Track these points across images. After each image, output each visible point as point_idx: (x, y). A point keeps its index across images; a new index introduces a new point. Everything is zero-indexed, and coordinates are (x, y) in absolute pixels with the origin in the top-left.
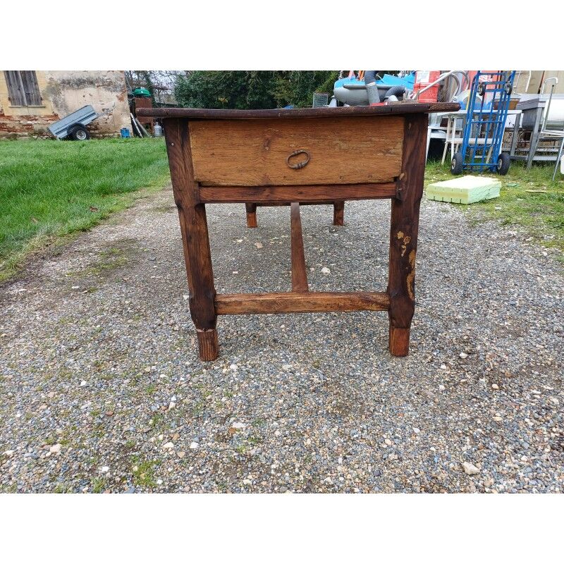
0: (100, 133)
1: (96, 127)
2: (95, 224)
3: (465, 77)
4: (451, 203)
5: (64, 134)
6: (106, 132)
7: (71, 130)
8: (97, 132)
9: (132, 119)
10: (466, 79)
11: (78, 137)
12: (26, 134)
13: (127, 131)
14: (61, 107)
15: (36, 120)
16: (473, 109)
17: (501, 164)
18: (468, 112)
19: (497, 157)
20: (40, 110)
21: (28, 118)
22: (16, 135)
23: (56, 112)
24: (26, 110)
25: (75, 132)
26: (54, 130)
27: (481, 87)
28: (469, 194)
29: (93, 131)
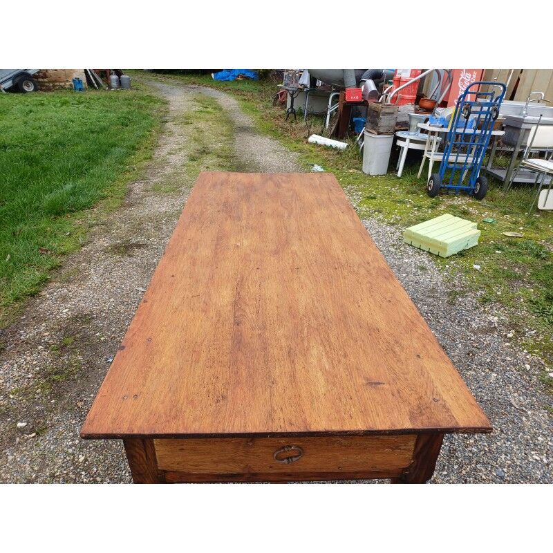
0: (49, 82)
1: (45, 75)
2: (45, 282)
3: (447, 75)
4: (429, 252)
5: (10, 84)
6: (56, 81)
7: (17, 80)
8: (46, 80)
10: (449, 77)
11: (25, 88)
13: (80, 82)
16: (456, 128)
17: (478, 188)
18: (451, 129)
19: (475, 180)
25: (21, 81)
27: (467, 108)
28: (448, 248)
29: (41, 80)
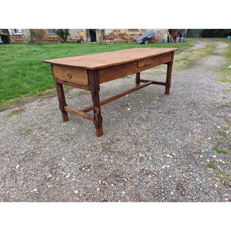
0: (155, 41)
1: (154, 38)
5: (141, 41)
7: (144, 40)
9: (168, 35)
11: (145, 42)
12: (131, 41)
13: (165, 40)
14: (144, 31)
15: (135, 36)
20: (137, 32)
21: (132, 35)
22: (127, 41)
23: (142, 33)
24: (132, 32)
26: (138, 40)
29: (152, 40)
